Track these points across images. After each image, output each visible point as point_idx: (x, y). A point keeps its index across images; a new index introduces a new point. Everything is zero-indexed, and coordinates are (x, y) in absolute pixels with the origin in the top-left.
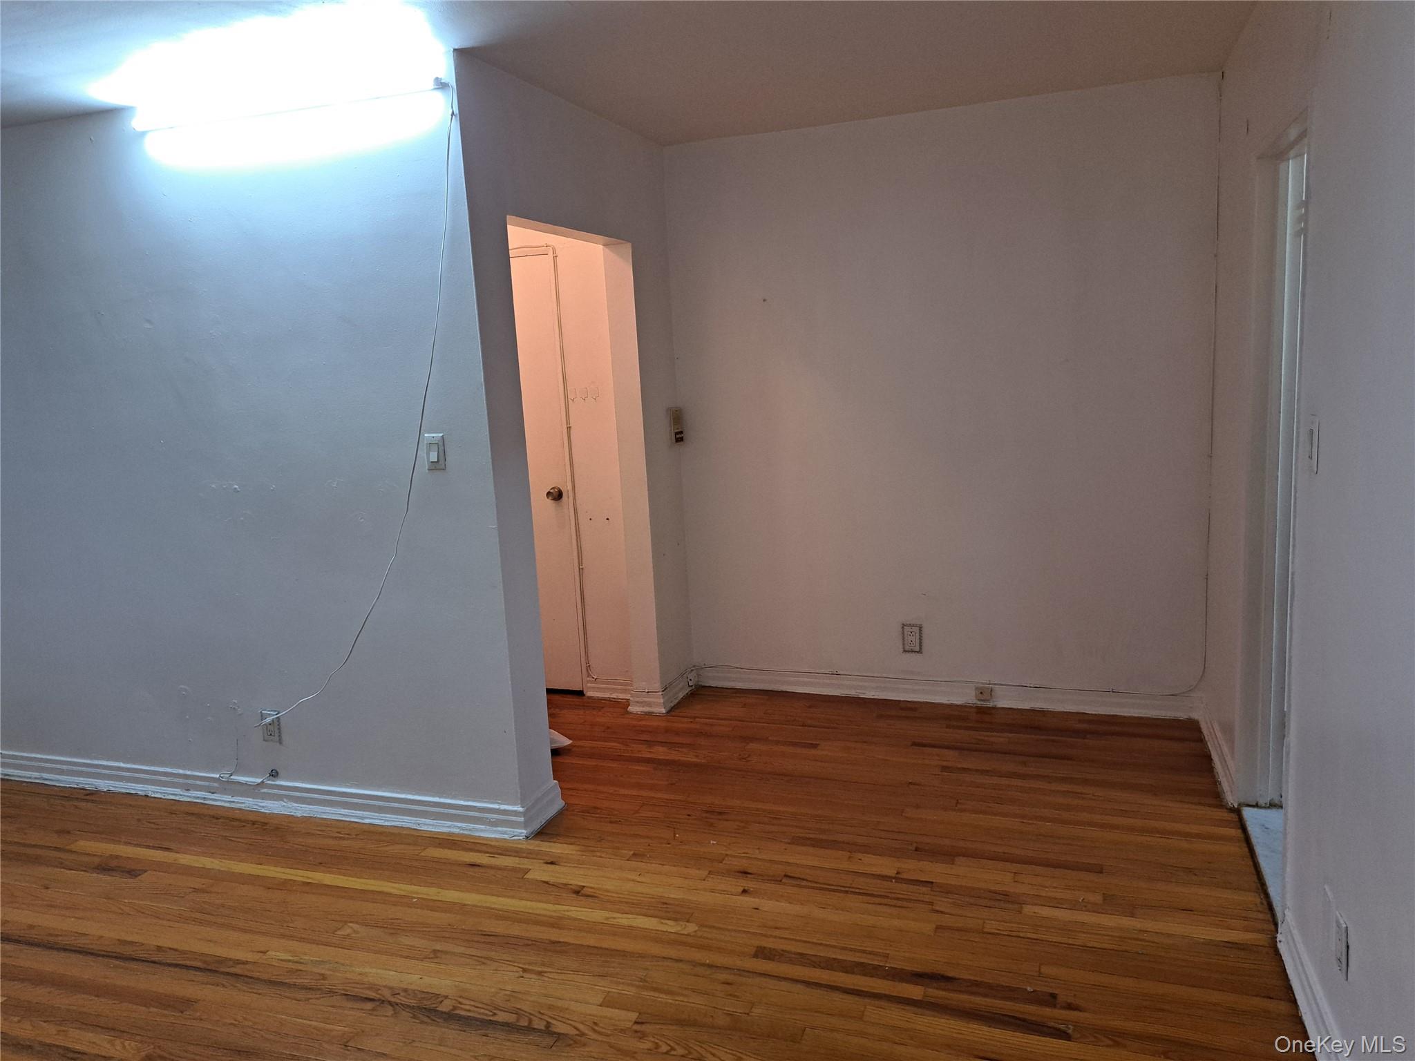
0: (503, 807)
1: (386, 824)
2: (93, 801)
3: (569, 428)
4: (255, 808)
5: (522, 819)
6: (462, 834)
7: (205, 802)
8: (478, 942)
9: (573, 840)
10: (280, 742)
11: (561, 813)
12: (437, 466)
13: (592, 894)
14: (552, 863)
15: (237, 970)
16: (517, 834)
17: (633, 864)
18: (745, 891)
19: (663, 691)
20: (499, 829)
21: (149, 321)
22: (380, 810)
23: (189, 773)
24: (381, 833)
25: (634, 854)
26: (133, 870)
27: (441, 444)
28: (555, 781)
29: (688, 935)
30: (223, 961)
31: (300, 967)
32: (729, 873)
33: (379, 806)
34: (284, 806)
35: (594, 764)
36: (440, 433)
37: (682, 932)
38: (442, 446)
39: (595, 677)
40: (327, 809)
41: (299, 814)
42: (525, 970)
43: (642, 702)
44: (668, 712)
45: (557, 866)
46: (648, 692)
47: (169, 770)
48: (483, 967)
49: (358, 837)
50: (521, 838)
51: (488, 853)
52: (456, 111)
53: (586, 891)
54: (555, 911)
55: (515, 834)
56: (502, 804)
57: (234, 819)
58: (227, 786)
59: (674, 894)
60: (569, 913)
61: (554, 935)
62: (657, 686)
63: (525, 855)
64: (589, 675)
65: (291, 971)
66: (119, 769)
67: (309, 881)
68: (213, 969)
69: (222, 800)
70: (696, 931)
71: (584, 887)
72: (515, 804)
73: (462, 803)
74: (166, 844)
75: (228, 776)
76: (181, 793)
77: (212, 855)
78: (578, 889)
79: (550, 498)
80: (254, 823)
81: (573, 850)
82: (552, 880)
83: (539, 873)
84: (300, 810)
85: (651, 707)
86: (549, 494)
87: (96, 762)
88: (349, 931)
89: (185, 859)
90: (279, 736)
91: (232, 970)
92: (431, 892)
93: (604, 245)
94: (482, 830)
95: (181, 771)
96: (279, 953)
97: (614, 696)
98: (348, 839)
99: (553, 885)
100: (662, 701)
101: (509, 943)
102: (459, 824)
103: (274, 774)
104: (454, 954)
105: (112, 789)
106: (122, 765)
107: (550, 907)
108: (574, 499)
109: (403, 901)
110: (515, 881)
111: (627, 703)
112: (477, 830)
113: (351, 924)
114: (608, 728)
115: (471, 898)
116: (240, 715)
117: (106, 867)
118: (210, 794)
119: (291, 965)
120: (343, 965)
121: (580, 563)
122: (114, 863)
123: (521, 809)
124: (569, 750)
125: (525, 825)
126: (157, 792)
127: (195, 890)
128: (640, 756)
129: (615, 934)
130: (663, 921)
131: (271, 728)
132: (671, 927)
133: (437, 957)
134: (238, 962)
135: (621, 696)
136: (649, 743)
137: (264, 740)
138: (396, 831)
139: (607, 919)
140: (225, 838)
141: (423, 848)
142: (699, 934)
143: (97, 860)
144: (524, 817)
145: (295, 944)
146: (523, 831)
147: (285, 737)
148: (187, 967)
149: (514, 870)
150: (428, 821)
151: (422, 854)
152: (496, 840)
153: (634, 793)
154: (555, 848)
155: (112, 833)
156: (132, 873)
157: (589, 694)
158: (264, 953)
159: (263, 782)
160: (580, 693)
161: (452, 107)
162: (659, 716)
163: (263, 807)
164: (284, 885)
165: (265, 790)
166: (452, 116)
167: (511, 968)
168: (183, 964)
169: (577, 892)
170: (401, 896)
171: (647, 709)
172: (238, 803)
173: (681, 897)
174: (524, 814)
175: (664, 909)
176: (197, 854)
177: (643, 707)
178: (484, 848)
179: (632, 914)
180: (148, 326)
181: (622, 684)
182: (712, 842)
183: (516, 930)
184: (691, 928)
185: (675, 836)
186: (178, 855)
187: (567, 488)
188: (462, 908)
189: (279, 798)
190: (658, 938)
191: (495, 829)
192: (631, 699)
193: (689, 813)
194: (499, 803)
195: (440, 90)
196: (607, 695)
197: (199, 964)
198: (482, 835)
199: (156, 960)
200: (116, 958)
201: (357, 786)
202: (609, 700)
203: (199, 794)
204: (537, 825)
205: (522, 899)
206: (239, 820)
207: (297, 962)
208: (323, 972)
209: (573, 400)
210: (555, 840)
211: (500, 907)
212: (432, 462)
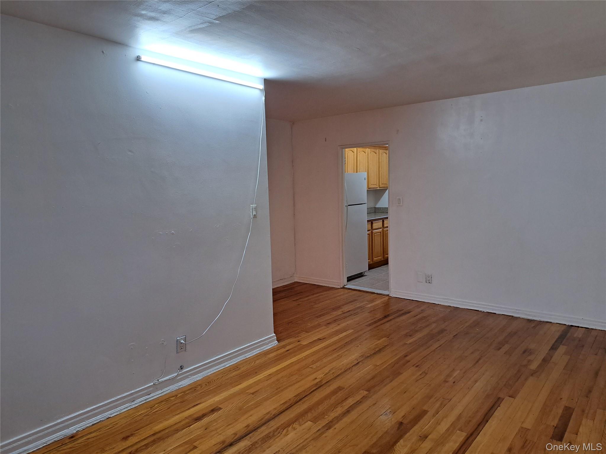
0: (270, 336)
1: (234, 363)
6: (260, 352)
7: (147, 401)
10: (186, 350)
20: (270, 344)
22: (231, 359)
27: (256, 208)
34: (190, 379)
36: (256, 205)
41: (198, 379)
50: (277, 343)
58: (156, 388)
69: (156, 395)
75: (157, 381)
76: (131, 405)
84: (198, 377)
90: (186, 347)
94: (266, 347)
103: (182, 368)
112: (264, 348)
118: (148, 396)
126: (113, 413)
131: (182, 345)
137: (177, 353)
147: (189, 346)
150: (248, 354)
159: (176, 375)
163: (181, 385)
165: (179, 378)
172: (166, 391)
189: (187, 377)
198: (266, 349)
203: (142, 399)
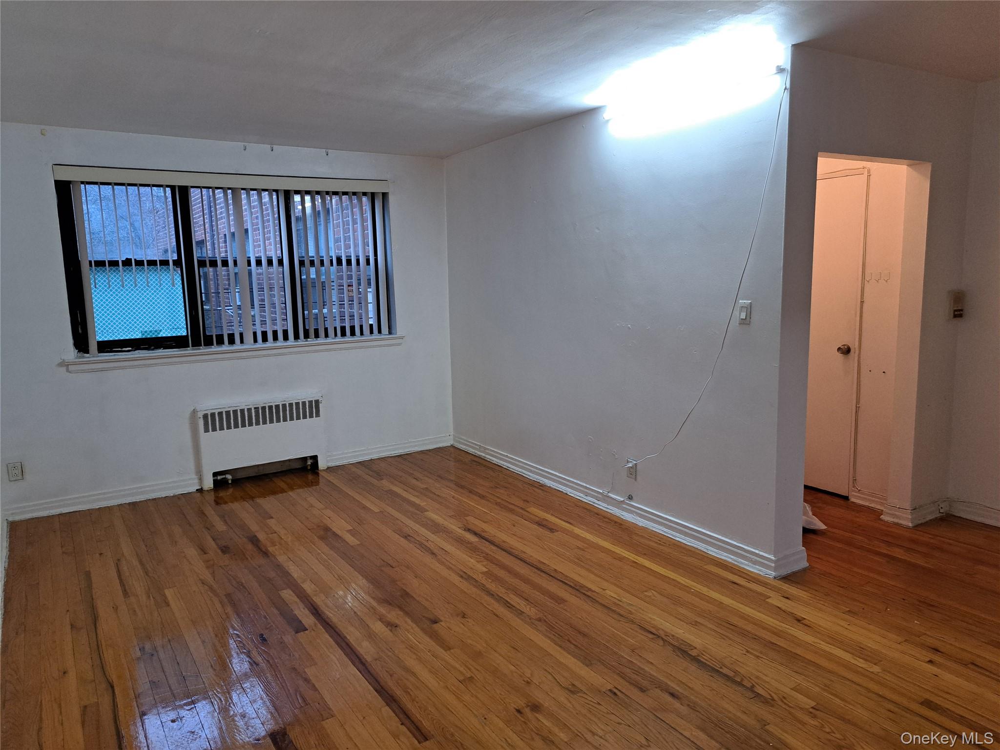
0: (761, 553)
1: (688, 544)
2: (543, 490)
3: (862, 302)
4: (618, 515)
5: (773, 565)
6: (732, 563)
8: (724, 626)
9: (807, 589)
10: (636, 479)
11: (804, 570)
12: (745, 322)
13: (809, 625)
14: (787, 598)
15: (589, 594)
16: (770, 574)
17: (847, 617)
18: (930, 662)
19: (912, 510)
20: (758, 567)
21: (598, 229)
23: (588, 486)
24: (684, 548)
25: (849, 611)
26: (553, 529)
27: (749, 307)
28: (803, 548)
29: (872, 672)
30: (583, 586)
31: (620, 603)
32: (923, 646)
33: (685, 532)
34: (634, 517)
35: (841, 546)
36: (750, 300)
37: (869, 669)
38: (749, 309)
39: (859, 489)
40: (655, 525)
41: (641, 524)
42: (748, 652)
43: (893, 515)
44: (916, 527)
45: (790, 601)
46: (899, 508)
47: (579, 482)
48: (723, 640)
49: (670, 546)
50: (771, 577)
51: (746, 579)
52: (788, 86)
53: (804, 622)
54: (779, 626)
55: (767, 573)
56: (761, 551)
57: (605, 517)
58: (606, 499)
59: (871, 644)
60: (789, 631)
61: (775, 639)
62: (907, 505)
63: (769, 587)
64: (854, 487)
65: (615, 603)
66: (556, 475)
67: (637, 561)
68: (578, 589)
69: (602, 506)
70: (879, 672)
71: (805, 619)
72: (770, 554)
73: (735, 543)
74: (571, 521)
75: (607, 492)
76: (583, 497)
77: (591, 533)
78: (800, 618)
79: (839, 352)
80: (616, 522)
81: (805, 595)
82: (784, 608)
83: (776, 600)
84: (641, 522)
85: (900, 519)
86: (839, 349)
87: (546, 470)
88: (650, 594)
89: (577, 531)
90: (636, 476)
91: (586, 593)
92: (705, 590)
93: (907, 166)
94: (746, 565)
95: (584, 485)
96: (611, 592)
97: (872, 505)
98: (664, 546)
99: (784, 611)
100: (910, 517)
101: (743, 633)
102: (732, 557)
103: (630, 498)
104: (706, 627)
105: (551, 486)
106: (557, 474)
107: (777, 622)
108: (859, 354)
109: (686, 589)
110: (759, 601)
111: (881, 513)
112: (743, 564)
113: (652, 591)
114: (860, 526)
115: (727, 601)
116: (616, 459)
117: (541, 524)
118: (596, 500)
119: (615, 601)
120: (643, 610)
121: (858, 401)
122: (544, 523)
123: (773, 558)
124: (825, 533)
125: (775, 569)
127: (578, 548)
128: (879, 550)
129: (816, 653)
130: (855, 657)
131: (632, 470)
132: (861, 663)
133: (696, 626)
134: (590, 590)
135: (878, 507)
136: (888, 543)
137: (627, 477)
138: (693, 550)
139: (814, 642)
140: (599, 526)
141: (705, 563)
142: (880, 674)
143: (537, 519)
144: (775, 564)
145: (619, 590)
146: (773, 573)
147: (639, 478)
148: (566, 584)
149: (761, 594)
150: (712, 549)
151: (705, 567)
152: (755, 573)
153: (866, 573)
154: (792, 590)
155: (547, 508)
156: (552, 530)
157: (853, 500)
158: (604, 590)
159: (624, 501)
160: (846, 498)
161: (786, 84)
162: (908, 528)
163: (623, 515)
164: (621, 559)
165: (624, 506)
166: (785, 90)
167: (740, 647)
168: (565, 582)
169: (799, 621)
170: (685, 586)
171: (896, 520)
173: (877, 648)
174: (775, 562)
175: (860, 651)
176: (583, 529)
177: (893, 518)
178: (745, 576)
179: (834, 646)
180: (597, 231)
181: (879, 498)
182: (916, 622)
183: (750, 628)
184: (876, 669)
185: (886, 609)
186: (574, 528)
187: (854, 346)
188: (720, 604)
189: (632, 512)
190: (847, 666)
191: (754, 566)
192: (884, 510)
193: (904, 598)
194: (759, 550)
195: (779, 74)
196: (867, 504)
197: (572, 584)
198: (746, 567)
199: (552, 575)
200: (537, 568)
201: (673, 516)
202: (868, 508)
203: (592, 500)
204: (785, 572)
205: (759, 612)
206: (609, 519)
207: (619, 600)
208: (630, 609)
209: (868, 281)
210: (793, 585)
211: (744, 612)
212: (742, 319)
